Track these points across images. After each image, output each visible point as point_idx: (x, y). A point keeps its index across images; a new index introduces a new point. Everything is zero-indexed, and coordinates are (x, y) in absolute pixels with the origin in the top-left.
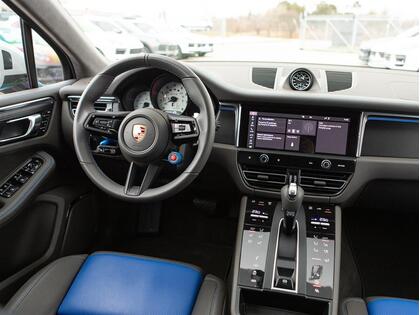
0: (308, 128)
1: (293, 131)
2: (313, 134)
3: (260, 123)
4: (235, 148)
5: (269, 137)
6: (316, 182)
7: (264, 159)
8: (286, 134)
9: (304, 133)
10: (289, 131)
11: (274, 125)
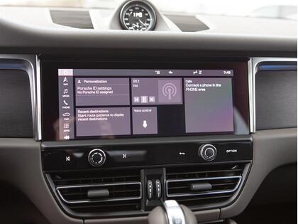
0: (169, 91)
1: (144, 100)
2: (179, 101)
3: (80, 91)
4: (36, 143)
5: (100, 116)
6: (195, 186)
7: (97, 158)
8: (131, 106)
9: (162, 102)
10: (136, 100)
11: (107, 91)
